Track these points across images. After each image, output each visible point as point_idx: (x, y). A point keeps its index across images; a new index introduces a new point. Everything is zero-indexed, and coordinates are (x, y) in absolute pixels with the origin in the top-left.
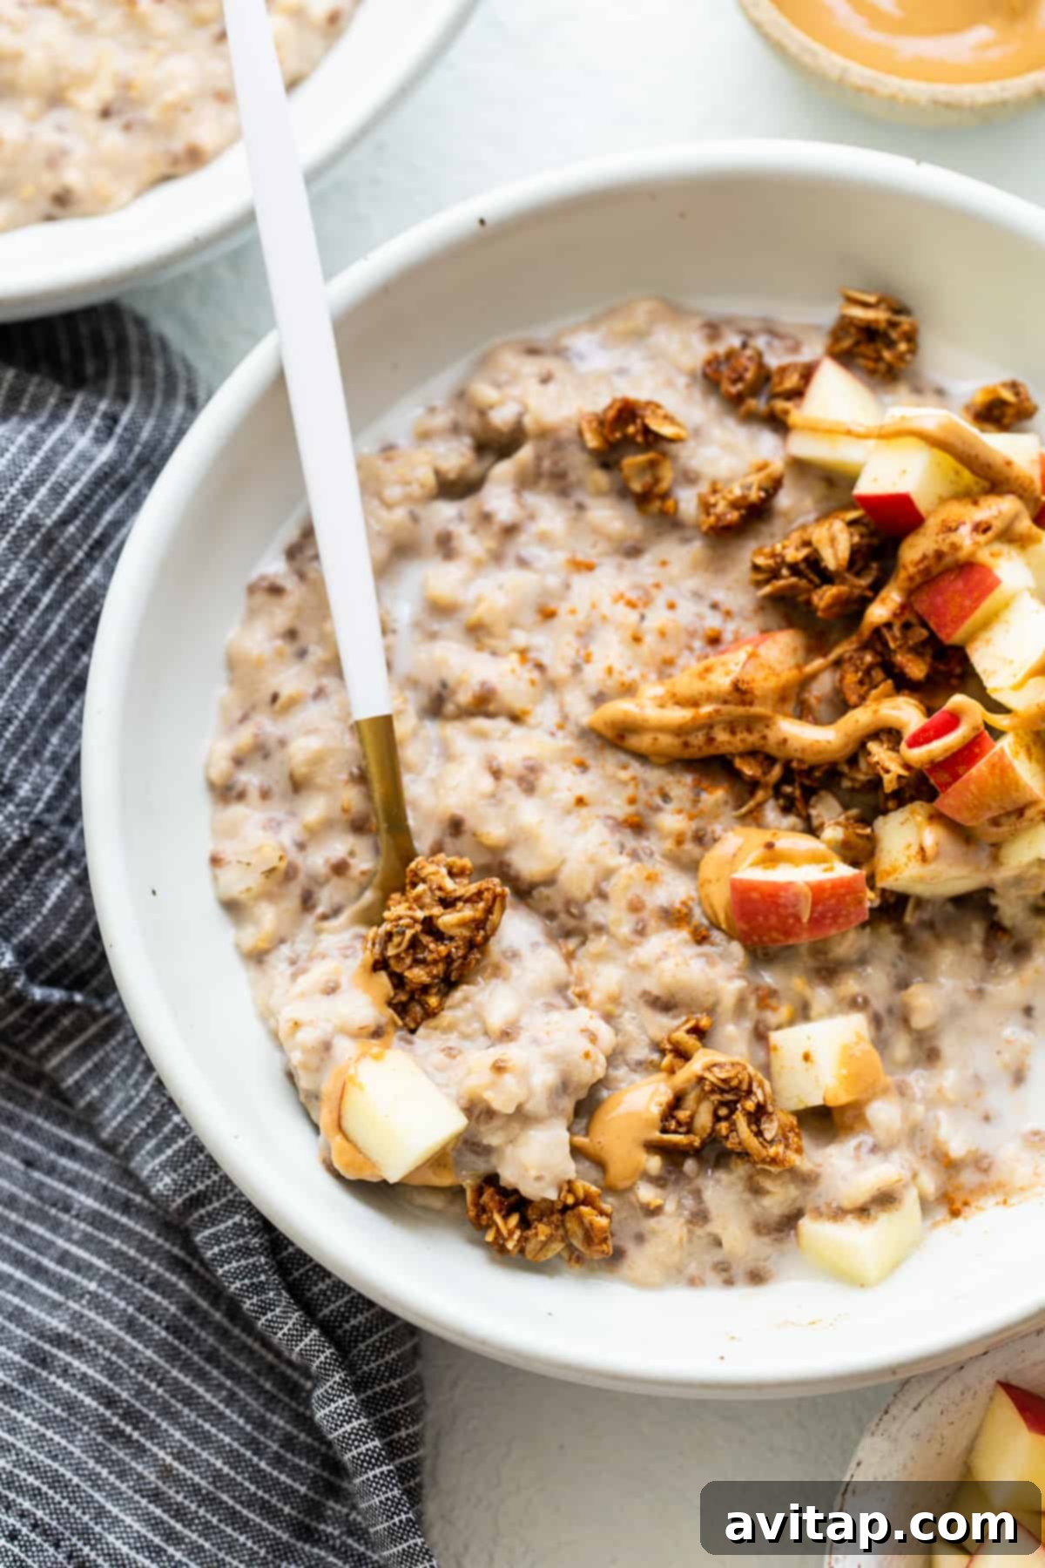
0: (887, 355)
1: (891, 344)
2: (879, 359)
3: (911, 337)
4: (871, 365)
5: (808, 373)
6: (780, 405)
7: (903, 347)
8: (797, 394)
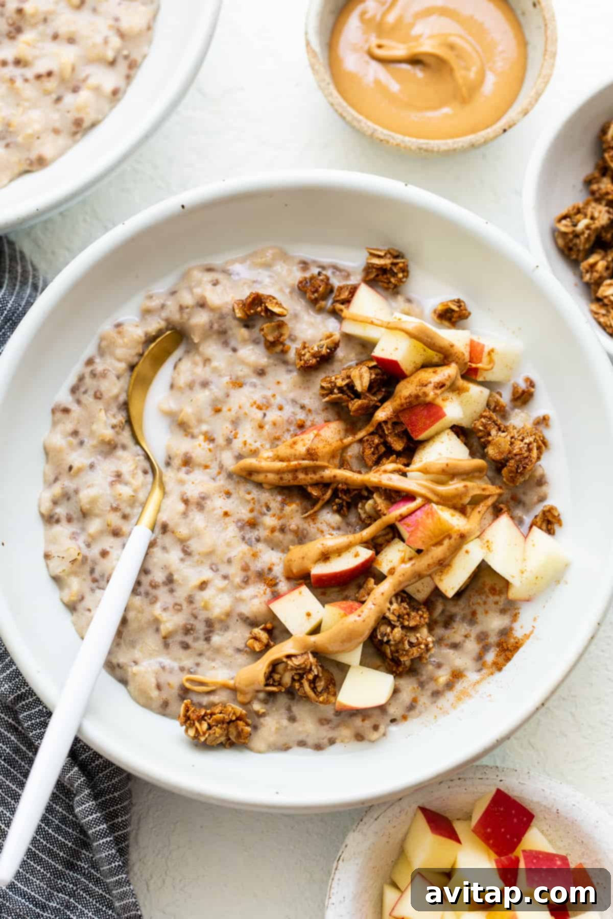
0: (393, 280)
1: (394, 275)
2: (390, 282)
3: (405, 270)
4: (386, 285)
5: (353, 290)
6: (339, 306)
7: (400, 275)
8: (347, 302)
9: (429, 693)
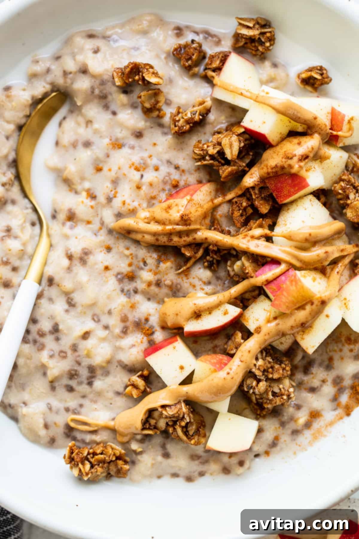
0: (260, 48)
1: (262, 43)
2: (258, 50)
3: (272, 40)
4: (254, 52)
5: (224, 58)
6: (210, 73)
7: (268, 44)
8: (218, 69)
9: (289, 432)
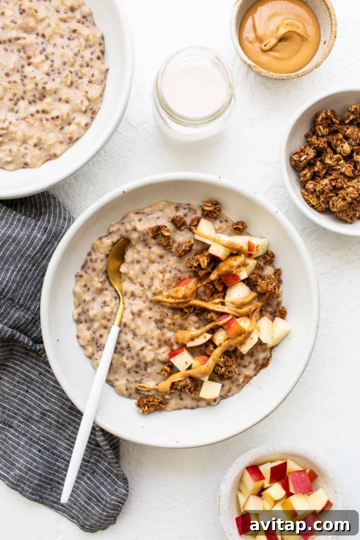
0: (214, 215)
1: (215, 213)
3: (219, 211)
5: (198, 221)
6: (192, 227)
7: (218, 213)
8: (196, 226)
